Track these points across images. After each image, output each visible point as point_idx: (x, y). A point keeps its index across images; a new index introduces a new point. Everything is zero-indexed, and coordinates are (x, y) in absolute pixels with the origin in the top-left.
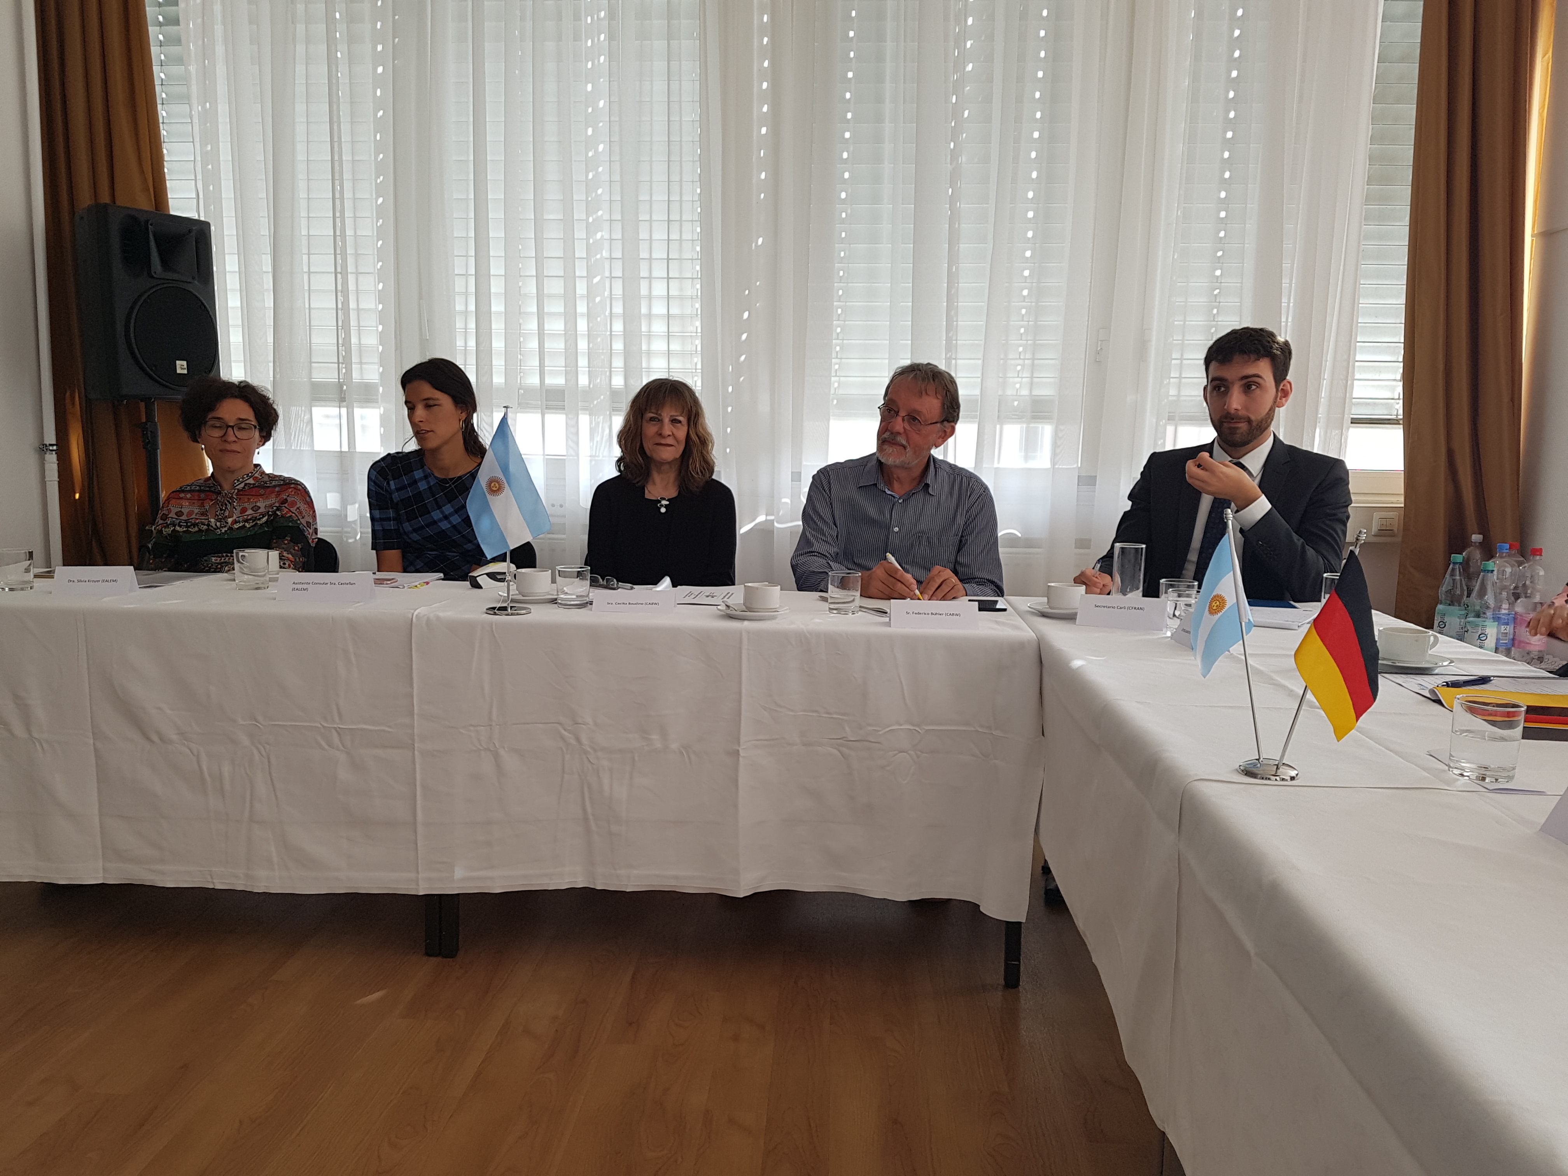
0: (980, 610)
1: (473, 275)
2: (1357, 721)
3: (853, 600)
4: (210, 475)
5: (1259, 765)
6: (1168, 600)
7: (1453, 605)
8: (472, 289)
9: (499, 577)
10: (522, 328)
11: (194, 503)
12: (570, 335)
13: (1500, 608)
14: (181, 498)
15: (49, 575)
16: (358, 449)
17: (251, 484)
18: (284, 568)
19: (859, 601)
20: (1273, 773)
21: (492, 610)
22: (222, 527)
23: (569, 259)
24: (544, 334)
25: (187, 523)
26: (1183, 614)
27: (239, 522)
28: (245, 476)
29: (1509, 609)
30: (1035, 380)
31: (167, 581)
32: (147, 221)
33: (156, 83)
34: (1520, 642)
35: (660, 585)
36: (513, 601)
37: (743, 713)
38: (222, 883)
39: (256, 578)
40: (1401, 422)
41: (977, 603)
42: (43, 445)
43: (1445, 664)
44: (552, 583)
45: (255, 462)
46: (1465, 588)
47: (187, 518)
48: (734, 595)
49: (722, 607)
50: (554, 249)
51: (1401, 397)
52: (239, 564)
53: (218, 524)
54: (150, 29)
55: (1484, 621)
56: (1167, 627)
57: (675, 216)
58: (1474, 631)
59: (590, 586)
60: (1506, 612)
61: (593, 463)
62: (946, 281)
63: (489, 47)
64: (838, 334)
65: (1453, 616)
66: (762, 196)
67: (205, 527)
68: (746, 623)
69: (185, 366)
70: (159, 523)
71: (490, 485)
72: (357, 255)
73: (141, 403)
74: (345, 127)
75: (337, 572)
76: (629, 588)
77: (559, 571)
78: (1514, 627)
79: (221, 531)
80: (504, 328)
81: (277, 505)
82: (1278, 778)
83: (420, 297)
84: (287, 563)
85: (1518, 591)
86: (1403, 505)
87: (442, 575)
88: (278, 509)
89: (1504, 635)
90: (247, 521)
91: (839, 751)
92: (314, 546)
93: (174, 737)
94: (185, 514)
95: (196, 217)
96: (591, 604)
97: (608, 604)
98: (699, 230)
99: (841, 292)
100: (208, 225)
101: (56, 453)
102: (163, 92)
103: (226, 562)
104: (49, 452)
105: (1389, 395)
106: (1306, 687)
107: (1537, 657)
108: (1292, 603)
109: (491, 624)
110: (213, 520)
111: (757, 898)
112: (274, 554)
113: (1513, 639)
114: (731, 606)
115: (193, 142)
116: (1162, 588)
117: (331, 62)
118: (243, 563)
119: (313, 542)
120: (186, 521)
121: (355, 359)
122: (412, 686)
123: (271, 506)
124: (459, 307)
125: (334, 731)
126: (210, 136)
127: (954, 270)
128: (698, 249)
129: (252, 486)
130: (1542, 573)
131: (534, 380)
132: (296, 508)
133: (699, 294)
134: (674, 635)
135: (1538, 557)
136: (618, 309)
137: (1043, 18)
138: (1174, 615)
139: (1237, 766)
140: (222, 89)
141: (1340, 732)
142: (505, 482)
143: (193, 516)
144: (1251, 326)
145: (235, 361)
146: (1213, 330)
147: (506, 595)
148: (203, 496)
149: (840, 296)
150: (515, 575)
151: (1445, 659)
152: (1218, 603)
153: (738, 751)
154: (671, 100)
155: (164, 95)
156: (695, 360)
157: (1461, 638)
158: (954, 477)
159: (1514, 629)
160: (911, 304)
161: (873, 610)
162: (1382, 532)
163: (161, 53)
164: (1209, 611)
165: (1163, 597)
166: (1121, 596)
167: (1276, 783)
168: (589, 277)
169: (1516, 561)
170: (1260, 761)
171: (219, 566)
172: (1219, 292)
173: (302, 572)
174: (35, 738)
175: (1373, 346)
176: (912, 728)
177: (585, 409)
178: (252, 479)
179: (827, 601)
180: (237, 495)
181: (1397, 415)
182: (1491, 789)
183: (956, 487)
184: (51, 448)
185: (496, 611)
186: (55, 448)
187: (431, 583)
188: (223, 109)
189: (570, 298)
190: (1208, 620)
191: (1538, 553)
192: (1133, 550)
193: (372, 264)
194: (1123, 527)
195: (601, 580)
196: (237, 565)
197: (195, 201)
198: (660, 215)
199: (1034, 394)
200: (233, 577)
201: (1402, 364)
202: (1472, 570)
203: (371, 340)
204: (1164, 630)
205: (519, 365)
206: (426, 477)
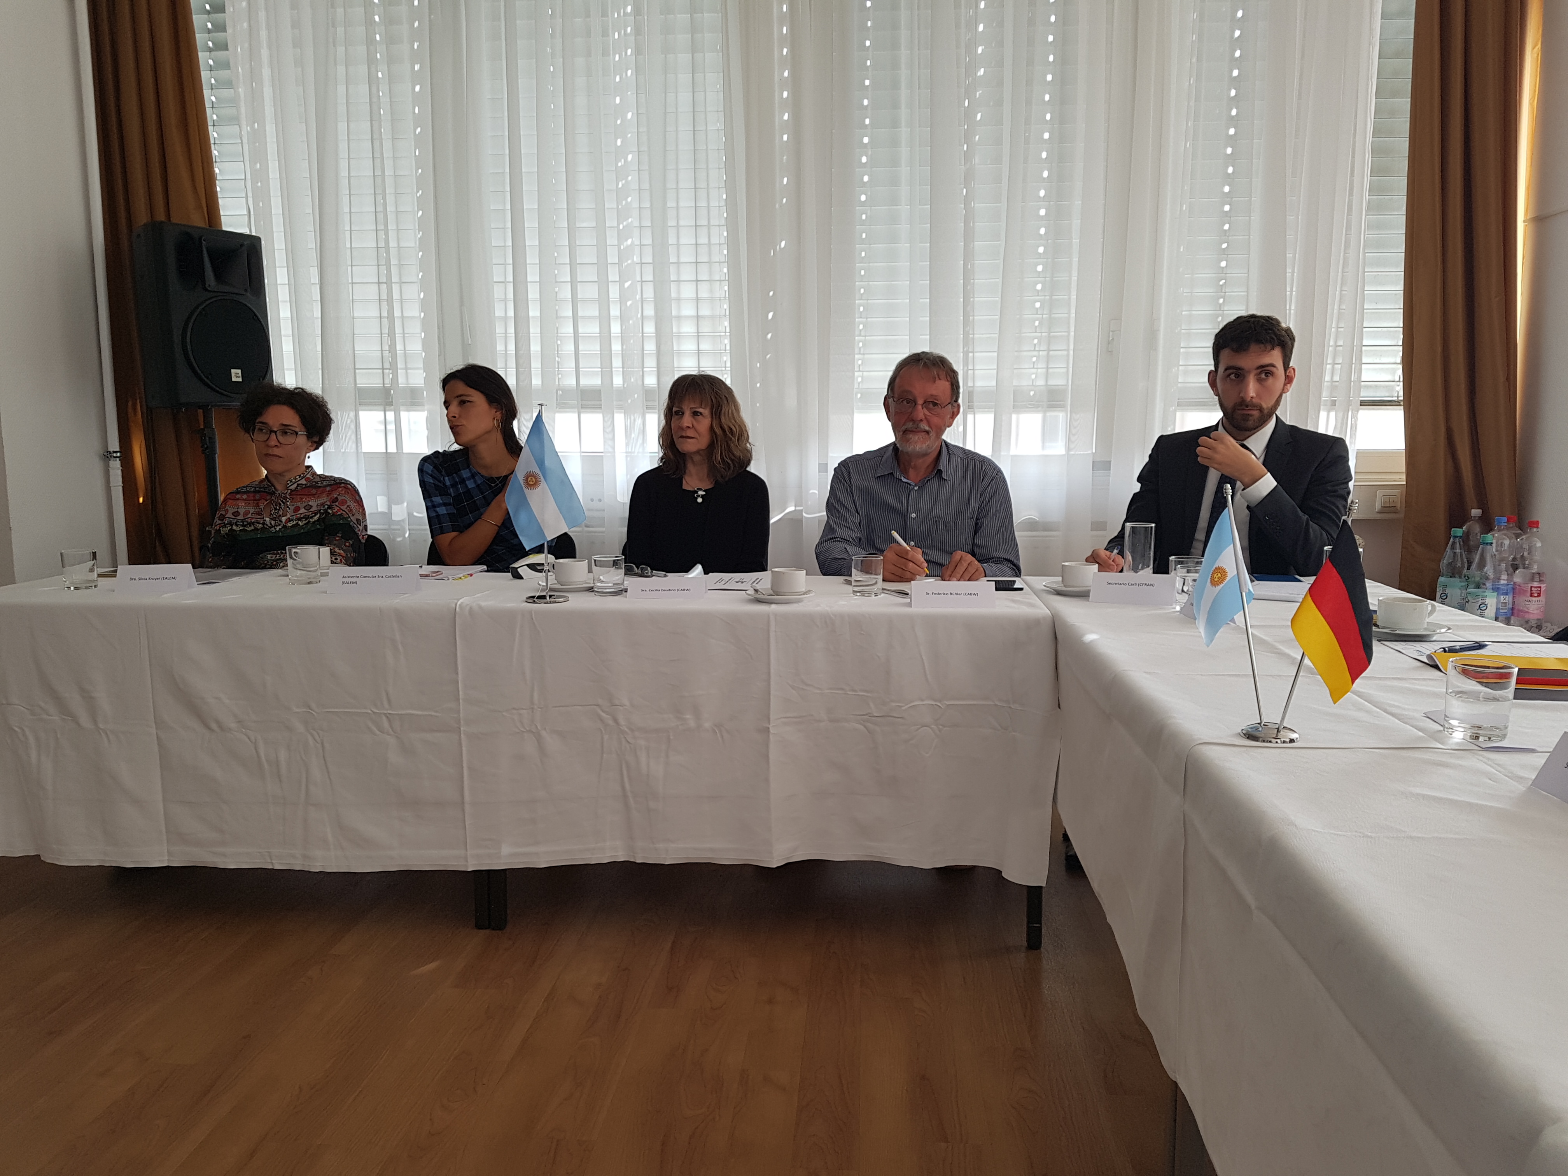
0: (997, 589)
1: (510, 282)
2: (1353, 683)
3: (876, 583)
4: (264, 477)
5: (1260, 729)
6: (1177, 576)
7: (1455, 577)
8: (511, 295)
9: (539, 568)
10: (559, 332)
11: (249, 504)
12: (605, 338)
13: (1499, 579)
14: (238, 499)
15: (113, 574)
16: (405, 451)
17: (303, 484)
18: (336, 563)
19: (881, 584)
20: (1274, 736)
21: (532, 599)
22: (277, 526)
23: (602, 265)
24: (578, 336)
25: (243, 523)
26: (1191, 589)
27: (293, 520)
28: (298, 477)
29: (1507, 580)
30: (1051, 370)
31: (225, 577)
32: (200, 238)
33: (207, 106)
34: (1519, 611)
35: (694, 571)
36: (551, 590)
37: (772, 692)
38: (280, 863)
39: (309, 573)
40: (1402, 403)
41: (994, 582)
42: (107, 452)
43: (1443, 630)
44: (589, 572)
45: (306, 464)
46: (1465, 560)
47: (243, 518)
48: (762, 580)
49: (751, 592)
50: (587, 255)
51: (1402, 379)
52: (292, 560)
53: (273, 523)
54: (200, 54)
55: (1485, 592)
56: (1176, 602)
57: (703, 222)
58: (1475, 601)
59: (625, 574)
60: (1505, 582)
61: (629, 459)
62: (962, 278)
63: (521, 63)
64: (861, 331)
65: (1454, 587)
66: (785, 200)
67: (261, 526)
68: (773, 607)
69: (240, 375)
70: (217, 523)
71: (527, 479)
72: (400, 266)
73: (199, 410)
74: (387, 144)
75: (388, 566)
76: (663, 576)
77: (595, 560)
78: (1513, 597)
79: (275, 529)
80: (539, 332)
81: (329, 504)
82: (1279, 741)
83: (462, 304)
84: (339, 559)
85: (1516, 563)
86: (1405, 483)
87: (485, 567)
88: (329, 507)
89: (1503, 605)
90: (299, 519)
91: (865, 727)
92: (364, 542)
93: (233, 725)
94: (242, 514)
95: (248, 233)
96: (626, 592)
97: (642, 591)
98: (725, 234)
99: (862, 291)
100: (259, 239)
101: (120, 460)
102: (213, 113)
103: (281, 559)
104: (112, 458)
105: (1390, 378)
106: (1303, 653)
107: (1536, 625)
108: (1297, 577)
109: (530, 612)
110: (267, 519)
111: (791, 868)
112: (325, 551)
113: (1513, 609)
114: (760, 590)
115: (243, 161)
116: (1172, 565)
117: (372, 80)
118: (296, 560)
119: (363, 538)
120: (242, 521)
121: (400, 365)
122: (457, 674)
123: (323, 505)
124: (499, 313)
125: (384, 717)
126: (259, 155)
127: (969, 267)
128: (725, 252)
129: (304, 486)
130: (1539, 544)
131: (570, 382)
132: (346, 506)
133: (727, 296)
134: (705, 620)
135: (1535, 530)
136: (650, 311)
137: (1052, 24)
138: (1183, 591)
139: (1240, 731)
140: (269, 110)
141: (1336, 695)
142: (542, 477)
143: (250, 516)
144: (1259, 314)
145: (287, 370)
146: (1220, 319)
147: (545, 584)
148: (258, 496)
149: (862, 295)
150: (553, 565)
151: (1442, 627)
152: (1219, 575)
153: (769, 728)
154: (696, 110)
155: (215, 117)
156: (725, 358)
157: (1462, 608)
158: (968, 462)
159: (1513, 599)
160: (928, 300)
161: (895, 591)
162: (1385, 509)
163: (211, 77)
164: (1211, 582)
165: (1173, 573)
166: (1132, 574)
167: (1277, 745)
168: (621, 282)
169: (1514, 533)
170: (1262, 725)
171: (275, 563)
172: (1225, 283)
173: (353, 566)
174: (101, 729)
175: (1373, 331)
176: (933, 703)
177: (620, 408)
178: (304, 479)
179: (851, 585)
180: (290, 494)
181: (1398, 397)
182: (1484, 747)
183: (970, 473)
184: (115, 455)
185: (535, 599)
186: (118, 454)
187: (474, 575)
188: (270, 128)
189: (604, 302)
190: (1211, 592)
191: (1535, 525)
192: (1143, 529)
193: (414, 274)
194: (1133, 508)
195: (636, 569)
196: (290, 562)
197: (246, 217)
198: (687, 220)
199: (1049, 383)
200: (285, 573)
201: (1401, 348)
202: (1472, 543)
203: (416, 346)
204: (1174, 604)
205: (557, 367)
206: (473, 476)
